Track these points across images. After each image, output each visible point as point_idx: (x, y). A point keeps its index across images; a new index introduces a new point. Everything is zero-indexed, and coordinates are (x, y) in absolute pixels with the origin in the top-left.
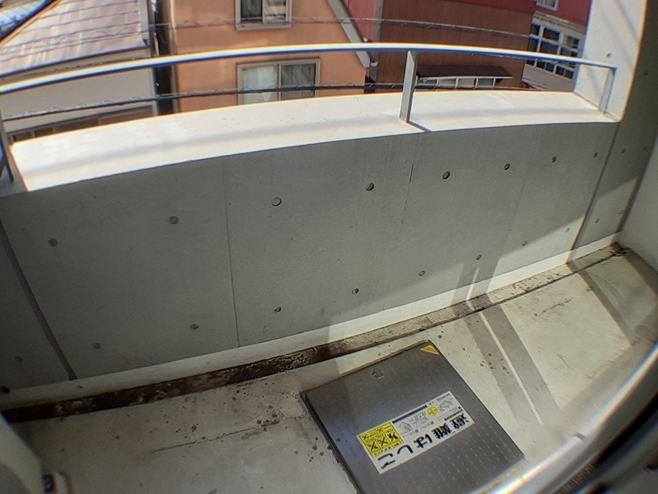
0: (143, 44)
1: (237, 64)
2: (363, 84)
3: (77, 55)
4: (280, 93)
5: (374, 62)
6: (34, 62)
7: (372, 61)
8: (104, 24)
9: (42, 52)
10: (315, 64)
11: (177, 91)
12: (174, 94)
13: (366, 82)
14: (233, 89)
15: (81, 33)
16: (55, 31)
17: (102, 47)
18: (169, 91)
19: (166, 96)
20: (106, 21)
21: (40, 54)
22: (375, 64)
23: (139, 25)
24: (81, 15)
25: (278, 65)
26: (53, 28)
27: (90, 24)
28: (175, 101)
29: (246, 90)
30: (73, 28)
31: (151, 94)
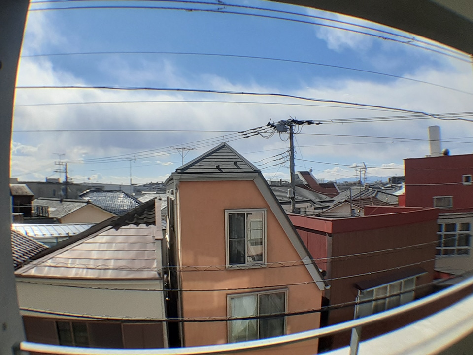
0: (157, 276)
1: (227, 294)
2: (319, 307)
3: (109, 277)
4: (258, 320)
5: (327, 286)
6: (77, 274)
7: (326, 286)
8: (130, 257)
9: (84, 268)
10: (285, 293)
11: (182, 317)
12: (180, 319)
13: (322, 306)
14: (224, 317)
15: (113, 261)
16: (94, 255)
17: (127, 274)
18: (176, 315)
19: (173, 319)
20: (132, 255)
21: (81, 269)
22: (328, 288)
23: (155, 261)
24: (114, 247)
25: (257, 295)
26: (93, 252)
27: (120, 255)
28: (181, 324)
29: (233, 318)
30: (108, 255)
31: (163, 316)
